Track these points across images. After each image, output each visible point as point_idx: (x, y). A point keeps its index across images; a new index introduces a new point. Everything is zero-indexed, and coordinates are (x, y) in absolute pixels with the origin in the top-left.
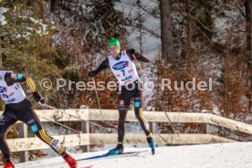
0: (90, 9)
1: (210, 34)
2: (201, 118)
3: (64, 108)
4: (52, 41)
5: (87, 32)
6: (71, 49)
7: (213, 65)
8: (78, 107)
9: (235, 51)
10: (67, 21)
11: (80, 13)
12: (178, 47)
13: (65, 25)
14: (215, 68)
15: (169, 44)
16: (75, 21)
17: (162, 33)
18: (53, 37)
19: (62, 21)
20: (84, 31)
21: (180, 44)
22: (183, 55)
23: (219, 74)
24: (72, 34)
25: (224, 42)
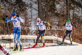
0: (14, 1)
1: (55, 10)
2: (51, 38)
3: (6, 34)
4: (1, 12)
5: (13, 9)
6: (8, 14)
7: (55, 20)
8: (10, 34)
9: (63, 16)
10: (7, 5)
11: (11, 3)
12: (44, 14)
13: (6, 7)
14: (56, 21)
15: (41, 13)
16: (9, 5)
17: (38, 9)
18: (2, 10)
19: (5, 5)
20: (12, 9)
21: (44, 13)
22: (45, 17)
23: (57, 23)
24: (8, 9)
25: (59, 12)
